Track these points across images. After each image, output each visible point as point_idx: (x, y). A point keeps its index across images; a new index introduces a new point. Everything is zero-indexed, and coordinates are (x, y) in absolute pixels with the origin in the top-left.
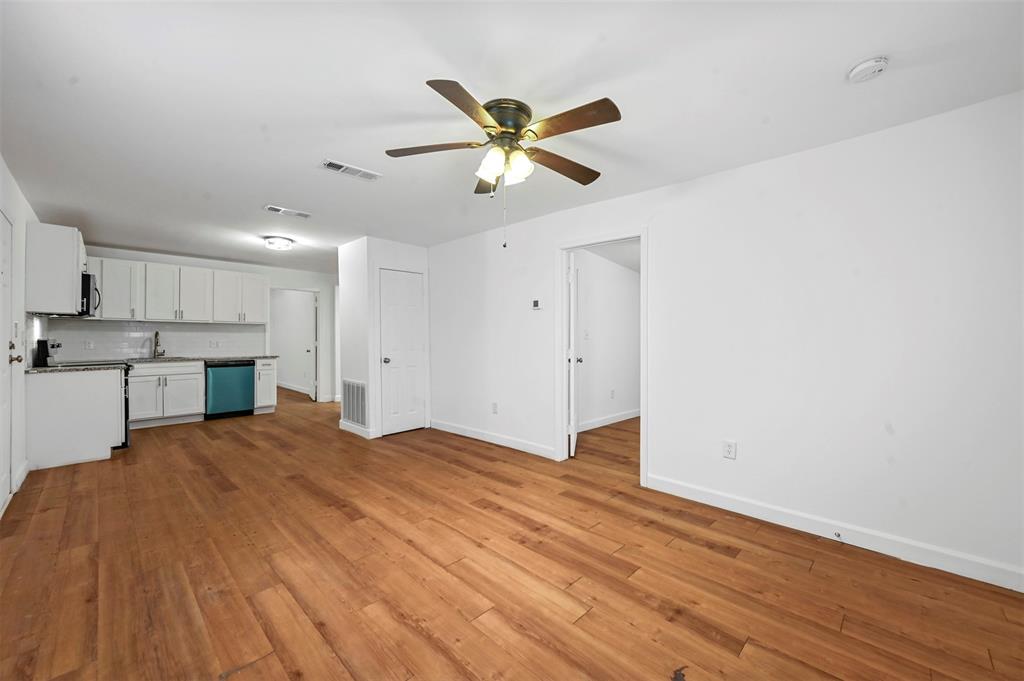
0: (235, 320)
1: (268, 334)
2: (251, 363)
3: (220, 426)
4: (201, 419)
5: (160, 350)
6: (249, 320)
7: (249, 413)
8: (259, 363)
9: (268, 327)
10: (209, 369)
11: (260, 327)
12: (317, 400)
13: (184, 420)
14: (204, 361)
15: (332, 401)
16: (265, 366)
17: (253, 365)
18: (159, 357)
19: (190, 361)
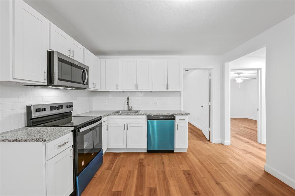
0: (164, 89)
1: (182, 97)
2: (172, 118)
3: (157, 157)
4: (146, 151)
5: (130, 107)
6: (172, 88)
7: (172, 151)
8: (177, 118)
9: (182, 93)
10: (149, 121)
11: (177, 93)
12: (211, 141)
13: (137, 150)
14: (147, 116)
15: (222, 144)
16: (181, 121)
17: (174, 119)
18: (130, 110)
19: (139, 115)
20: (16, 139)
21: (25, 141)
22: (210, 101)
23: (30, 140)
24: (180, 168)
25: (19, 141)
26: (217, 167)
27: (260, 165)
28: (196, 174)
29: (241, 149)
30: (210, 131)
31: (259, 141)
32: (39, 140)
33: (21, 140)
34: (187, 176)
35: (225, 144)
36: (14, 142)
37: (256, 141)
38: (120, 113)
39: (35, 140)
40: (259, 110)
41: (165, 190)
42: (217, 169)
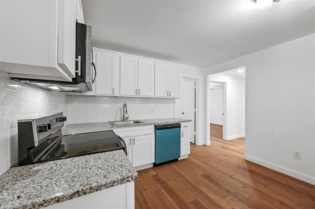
0: (165, 95)
4: (152, 166)
5: (126, 116)
10: (157, 131)
12: (196, 144)
13: (142, 167)
14: (155, 125)
15: (204, 145)
16: (186, 128)
17: (180, 127)
18: (126, 120)
19: (148, 125)
20: (78, 192)
21: (97, 190)
22: (195, 108)
23: (108, 185)
24: (197, 174)
25: (85, 194)
26: (220, 165)
27: (240, 156)
28: (212, 175)
29: (220, 147)
30: (195, 135)
31: (224, 138)
32: (126, 181)
33: (88, 190)
34: (208, 178)
35: (208, 145)
36: (72, 198)
37: (222, 139)
38: (114, 124)
39: (117, 182)
40: (224, 114)
41: (206, 198)
42: (220, 166)
